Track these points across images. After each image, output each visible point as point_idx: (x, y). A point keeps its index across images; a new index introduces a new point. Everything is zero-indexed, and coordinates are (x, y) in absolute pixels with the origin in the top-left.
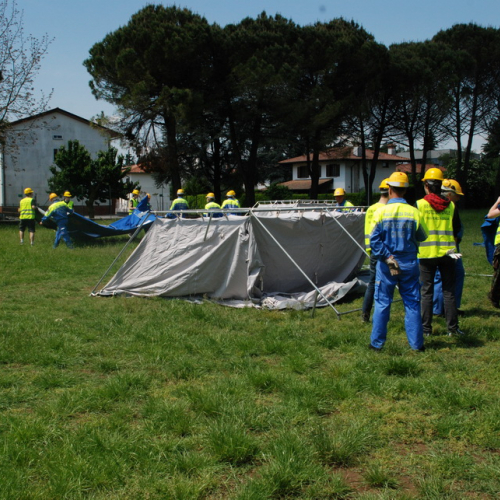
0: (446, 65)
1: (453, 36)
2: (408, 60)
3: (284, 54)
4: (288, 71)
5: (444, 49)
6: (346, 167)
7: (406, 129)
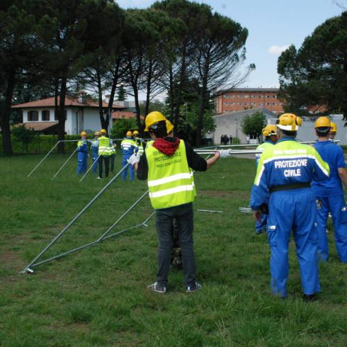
0: (167, 29)
1: (168, 6)
2: (140, 23)
3: (41, 6)
4: (48, 22)
5: (164, 16)
6: (73, 112)
7: (132, 82)
